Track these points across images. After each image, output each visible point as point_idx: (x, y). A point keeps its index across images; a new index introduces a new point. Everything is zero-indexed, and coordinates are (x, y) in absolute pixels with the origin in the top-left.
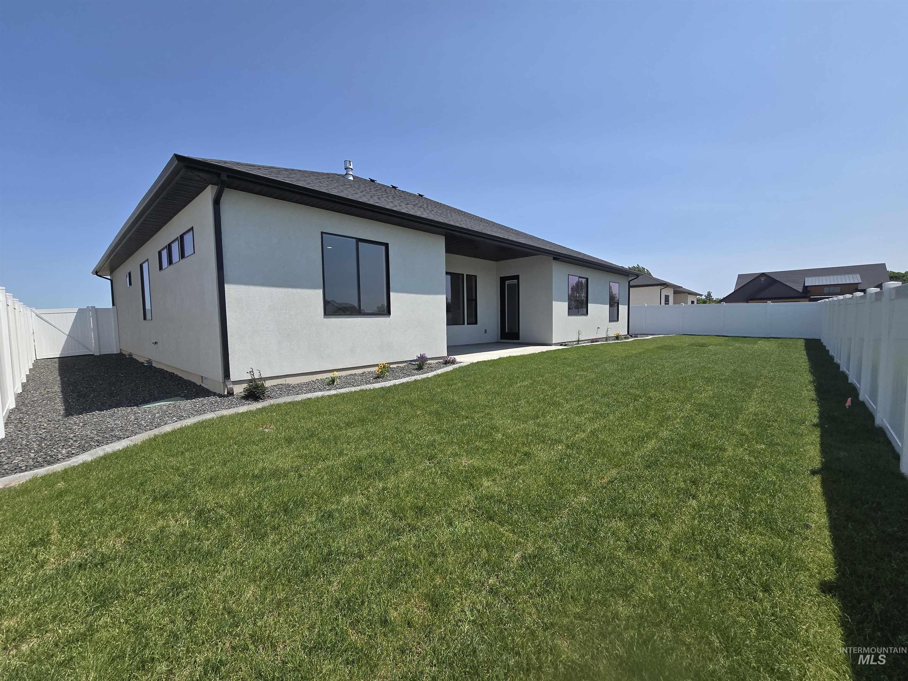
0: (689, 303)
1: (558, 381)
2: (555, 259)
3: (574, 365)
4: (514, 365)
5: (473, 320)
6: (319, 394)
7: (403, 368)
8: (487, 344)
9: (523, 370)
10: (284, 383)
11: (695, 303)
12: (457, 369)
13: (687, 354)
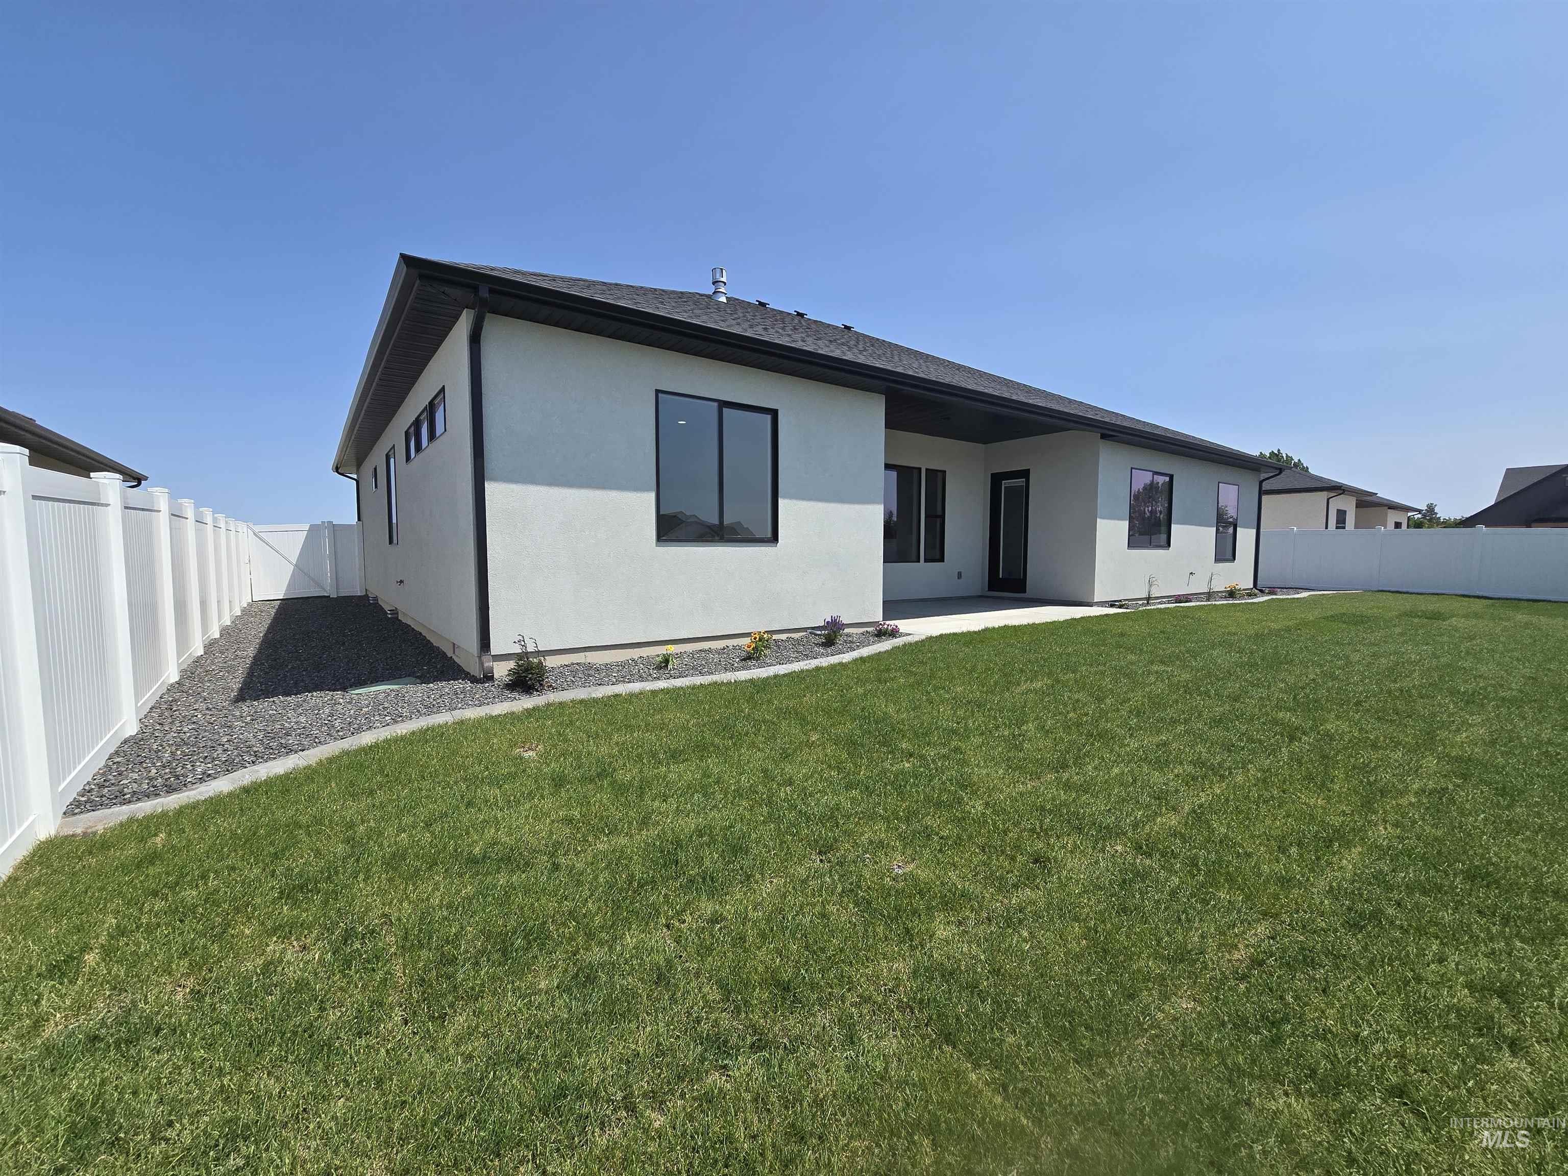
0: (1391, 526)
1: (1107, 682)
2: (1104, 437)
3: (1141, 650)
4: (1013, 643)
5: (937, 554)
6: (636, 687)
7: (798, 642)
8: (963, 598)
9: (1032, 657)
10: (583, 661)
11: (1404, 526)
12: (899, 647)
13: (1401, 634)
